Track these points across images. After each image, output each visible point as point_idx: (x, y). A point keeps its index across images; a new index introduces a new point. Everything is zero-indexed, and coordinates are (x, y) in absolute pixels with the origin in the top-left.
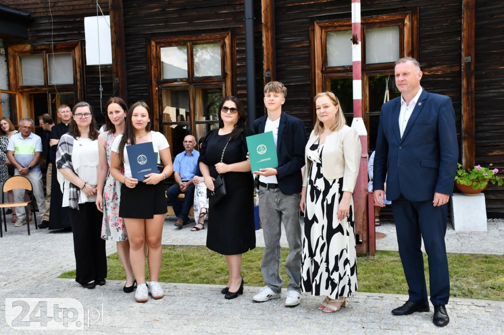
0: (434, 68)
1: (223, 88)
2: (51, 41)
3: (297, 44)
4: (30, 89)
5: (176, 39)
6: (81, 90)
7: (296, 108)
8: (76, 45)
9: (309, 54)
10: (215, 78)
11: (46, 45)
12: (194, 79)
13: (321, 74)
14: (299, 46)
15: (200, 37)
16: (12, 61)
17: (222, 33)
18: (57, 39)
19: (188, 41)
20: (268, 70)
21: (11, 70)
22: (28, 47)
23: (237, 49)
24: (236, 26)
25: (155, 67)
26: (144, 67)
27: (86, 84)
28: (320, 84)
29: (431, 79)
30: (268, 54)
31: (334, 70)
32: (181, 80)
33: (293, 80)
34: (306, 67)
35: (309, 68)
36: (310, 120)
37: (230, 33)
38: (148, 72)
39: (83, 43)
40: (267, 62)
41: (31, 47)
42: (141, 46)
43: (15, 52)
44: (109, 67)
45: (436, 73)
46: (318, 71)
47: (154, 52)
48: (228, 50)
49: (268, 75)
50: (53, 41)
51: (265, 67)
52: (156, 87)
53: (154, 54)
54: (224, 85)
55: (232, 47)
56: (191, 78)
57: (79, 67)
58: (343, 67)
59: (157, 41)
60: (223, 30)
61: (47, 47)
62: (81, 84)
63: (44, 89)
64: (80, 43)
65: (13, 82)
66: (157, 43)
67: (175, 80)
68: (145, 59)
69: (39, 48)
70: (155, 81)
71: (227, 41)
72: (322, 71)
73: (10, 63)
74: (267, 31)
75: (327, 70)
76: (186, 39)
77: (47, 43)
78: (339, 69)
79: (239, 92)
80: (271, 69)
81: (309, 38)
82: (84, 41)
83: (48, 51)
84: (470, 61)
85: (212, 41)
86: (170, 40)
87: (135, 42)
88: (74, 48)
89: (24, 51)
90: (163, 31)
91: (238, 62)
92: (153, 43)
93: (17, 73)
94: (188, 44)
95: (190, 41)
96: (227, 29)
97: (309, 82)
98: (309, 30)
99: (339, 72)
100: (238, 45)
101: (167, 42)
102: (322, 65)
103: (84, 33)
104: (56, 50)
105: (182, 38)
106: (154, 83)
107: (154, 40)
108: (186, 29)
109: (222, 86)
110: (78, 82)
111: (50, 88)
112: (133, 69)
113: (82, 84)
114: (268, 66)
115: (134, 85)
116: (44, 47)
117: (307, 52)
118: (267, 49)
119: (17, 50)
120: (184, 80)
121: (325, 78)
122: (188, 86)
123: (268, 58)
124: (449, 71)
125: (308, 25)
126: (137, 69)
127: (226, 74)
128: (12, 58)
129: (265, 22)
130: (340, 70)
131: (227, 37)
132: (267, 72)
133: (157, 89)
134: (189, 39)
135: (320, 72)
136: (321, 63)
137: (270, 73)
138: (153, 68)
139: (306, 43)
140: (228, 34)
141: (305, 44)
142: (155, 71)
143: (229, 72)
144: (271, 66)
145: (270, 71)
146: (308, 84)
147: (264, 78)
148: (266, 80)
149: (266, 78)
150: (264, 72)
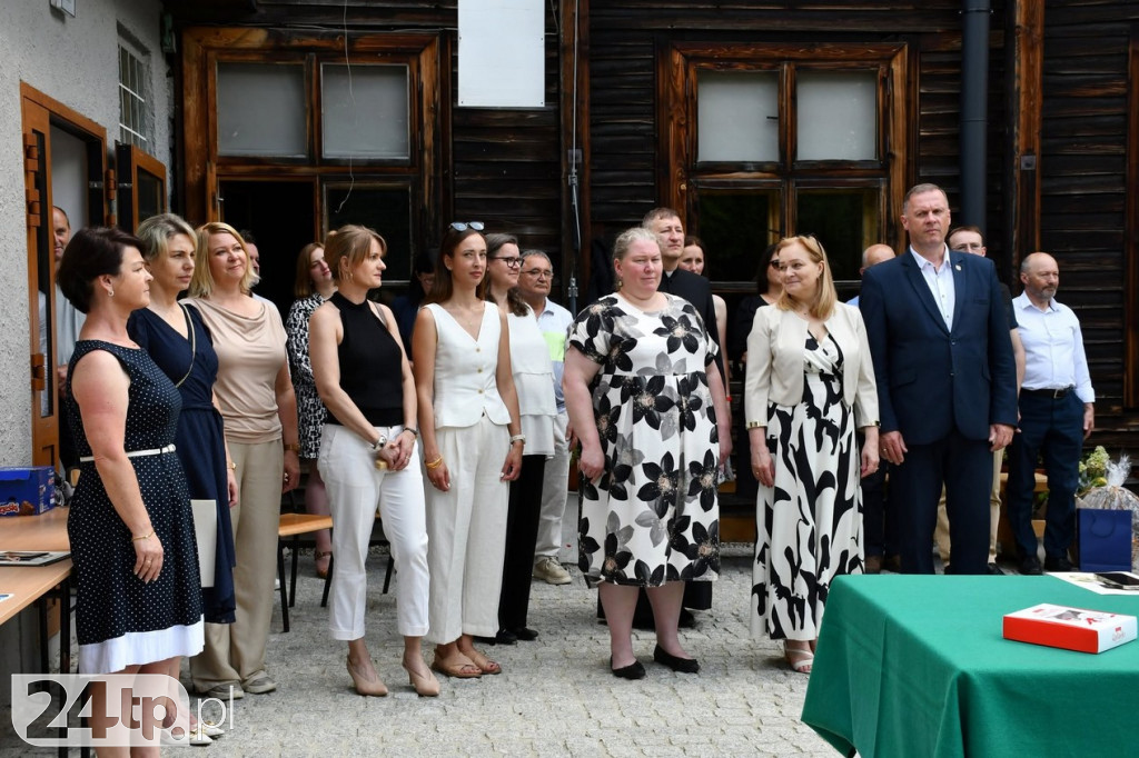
1: (883, 194)
2: (342, 27)
3: (1094, 88)
4: (253, 167)
5: (748, 52)
6: (434, 179)
7: (1082, 254)
8: (427, 44)
9: (1125, 115)
10: (858, 167)
11: (323, 36)
12: (797, 167)
14: (1099, 92)
15: (818, 50)
16: (195, 75)
17: (885, 44)
18: (360, 21)
19: (783, 59)
20: (1029, 151)
21: (191, 103)
22: (258, 37)
23: (922, 91)
24: (923, 29)
25: (679, 126)
26: (645, 124)
27: (454, 162)
30: (1031, 109)
32: (759, 167)
33: (1077, 182)
34: (1114, 148)
35: (1123, 151)
36: (1120, 288)
37: (906, 47)
38: (657, 139)
39: (449, 41)
40: (1028, 130)
41: (269, 37)
42: (638, 64)
43: (208, 48)
44: (531, 116)
47: (679, 83)
48: (899, 92)
49: (1029, 164)
50: (349, 27)
51: (1019, 143)
52: (681, 180)
53: (680, 90)
54: (883, 187)
55: (908, 85)
56: (787, 162)
57: (434, 110)
59: (690, 53)
60: (883, 36)
61: (323, 43)
62: (436, 161)
63: (304, 170)
64: (437, 38)
65: (192, 140)
66: (688, 59)
67: (740, 166)
68: (651, 102)
69: (295, 43)
70: (680, 165)
71: (897, 68)
73: (187, 82)
74: (1031, 49)
76: (777, 54)
77: (325, 30)
80: (1037, 149)
81: (1127, 74)
82: (455, 34)
83: (326, 54)
85: (854, 64)
86: (729, 55)
87: (618, 49)
88: (417, 53)
89: (240, 49)
90: (708, 27)
91: (924, 127)
92: (678, 58)
93: (211, 115)
94: (785, 67)
95: (790, 59)
96: (897, 35)
97: (1120, 189)
98: (1127, 55)
100: (925, 80)
101: (720, 59)
103: (456, 11)
104: (354, 54)
105: (765, 50)
106: (676, 171)
107: (678, 50)
108: (777, 25)
109: (880, 189)
110: (426, 156)
111: (324, 168)
112: (609, 128)
113: (441, 162)
114: (1029, 140)
115: (610, 174)
116: (312, 41)
117: (1120, 110)
118: (1030, 97)
119: (214, 42)
120: (768, 167)
122: (780, 184)
123: (1029, 121)
125: (1124, 40)
126: (618, 128)
127: (893, 156)
128: (194, 67)
129: (1026, 24)
131: (899, 57)
132: (1026, 158)
133: (684, 187)
134: (787, 56)
137: (1034, 159)
138: (672, 128)
139: (1118, 86)
140: (902, 49)
141: (1115, 90)
142: (678, 136)
143: (900, 154)
144: (1037, 142)
145: (1034, 154)
146: (1119, 194)
147: (1016, 173)
148: (1021, 179)
149: (1023, 173)
150: (1017, 156)
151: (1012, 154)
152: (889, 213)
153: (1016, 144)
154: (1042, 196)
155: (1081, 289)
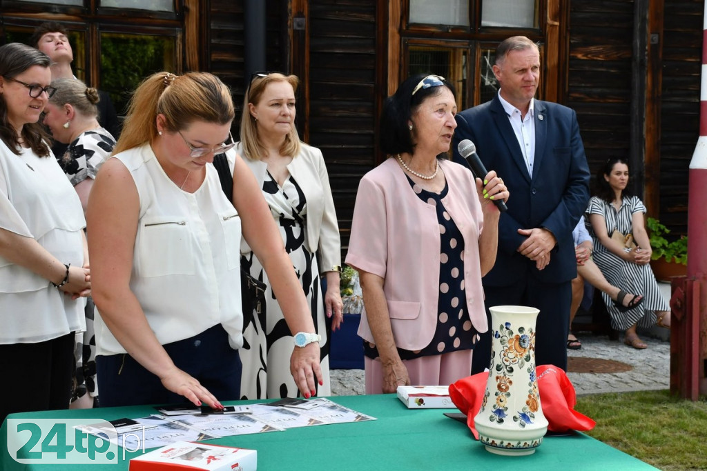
0: (592, 48)
1: (179, 42)
7: (344, 103)
10: (157, 17)
12: (100, 12)
13: (397, 37)
20: (300, 14)
28: (396, 57)
29: (587, 68)
31: (423, 31)
32: (65, 9)
34: (367, 17)
35: (373, 20)
36: (372, 132)
45: (595, 58)
46: (392, 30)
49: (299, 25)
51: (292, 6)
54: (179, 36)
56: (93, 8)
58: (440, 26)
67: (47, 8)
72: (400, 31)
75: (411, 31)
78: (433, 30)
79: (214, 57)
80: (306, 13)
84: (656, 42)
97: (371, 51)
99: (432, 35)
102: (402, 18)
109: (175, 38)
114: (299, 5)
120: (73, 10)
121: (406, 46)
122: (83, 27)
124: (615, 56)
127: (187, 10)
130: (433, 33)
132: (298, 20)
135: (396, 31)
136: (398, 14)
137: (304, 21)
143: (193, 8)
144: (306, 6)
145: (304, 17)
146: (370, 55)
147: (290, 32)
148: (294, 37)
149: (295, 31)
150: (290, 18)
151: (287, 15)
152: (184, 59)
153: (289, 7)
154: (311, 53)
155: (342, 131)
